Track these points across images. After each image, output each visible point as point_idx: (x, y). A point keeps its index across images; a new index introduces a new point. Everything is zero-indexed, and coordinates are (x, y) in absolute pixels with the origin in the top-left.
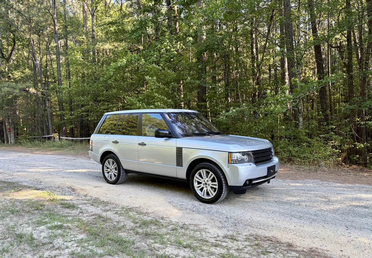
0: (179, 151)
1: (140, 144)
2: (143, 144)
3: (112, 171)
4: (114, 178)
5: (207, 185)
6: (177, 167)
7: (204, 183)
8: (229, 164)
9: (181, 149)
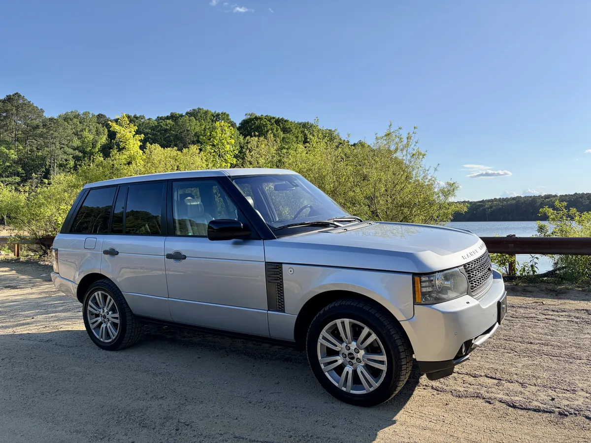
0: (274, 271)
1: (169, 256)
2: (178, 257)
3: (108, 318)
4: (114, 334)
5: (355, 359)
6: (269, 312)
7: (347, 352)
8: (415, 306)
9: (277, 267)
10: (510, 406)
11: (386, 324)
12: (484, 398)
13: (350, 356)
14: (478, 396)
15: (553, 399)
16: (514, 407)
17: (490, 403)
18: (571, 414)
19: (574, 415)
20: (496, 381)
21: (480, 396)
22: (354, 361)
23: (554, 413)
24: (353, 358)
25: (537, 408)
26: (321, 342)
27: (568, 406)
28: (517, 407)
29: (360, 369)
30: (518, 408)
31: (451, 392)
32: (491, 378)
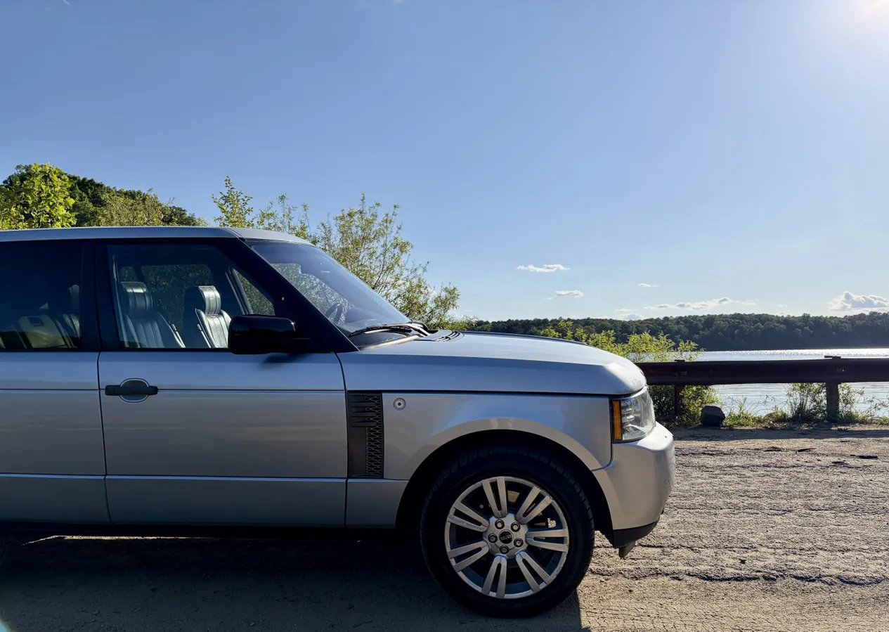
0: (363, 406)
1: (112, 390)
2: (136, 390)
5: (513, 542)
6: (349, 480)
7: (498, 532)
8: (614, 445)
9: (370, 399)
10: (704, 579)
11: (567, 477)
12: (667, 575)
13: (504, 538)
14: (657, 573)
15: (743, 562)
16: (710, 579)
17: (680, 580)
18: (777, 577)
19: (780, 578)
20: (659, 550)
21: (659, 572)
22: (511, 545)
23: (758, 578)
24: (509, 541)
25: (737, 576)
26: (452, 521)
27: (765, 567)
28: (714, 579)
29: (521, 556)
30: (716, 580)
31: (621, 573)
32: (649, 546)
